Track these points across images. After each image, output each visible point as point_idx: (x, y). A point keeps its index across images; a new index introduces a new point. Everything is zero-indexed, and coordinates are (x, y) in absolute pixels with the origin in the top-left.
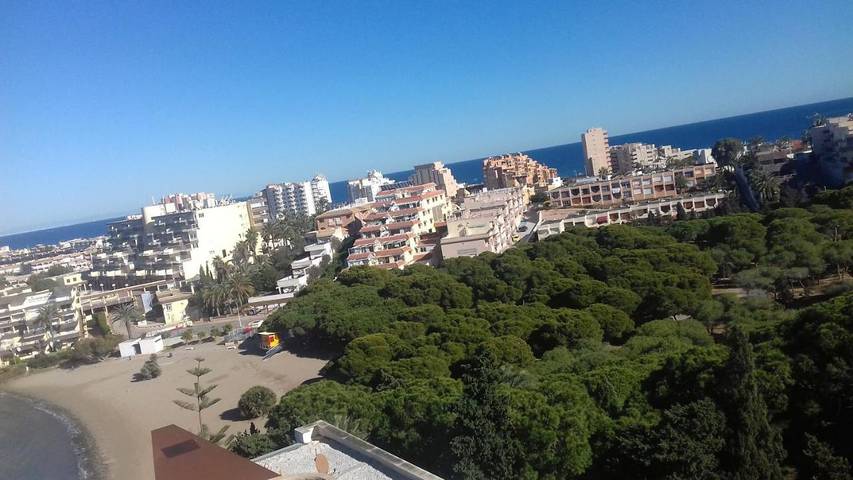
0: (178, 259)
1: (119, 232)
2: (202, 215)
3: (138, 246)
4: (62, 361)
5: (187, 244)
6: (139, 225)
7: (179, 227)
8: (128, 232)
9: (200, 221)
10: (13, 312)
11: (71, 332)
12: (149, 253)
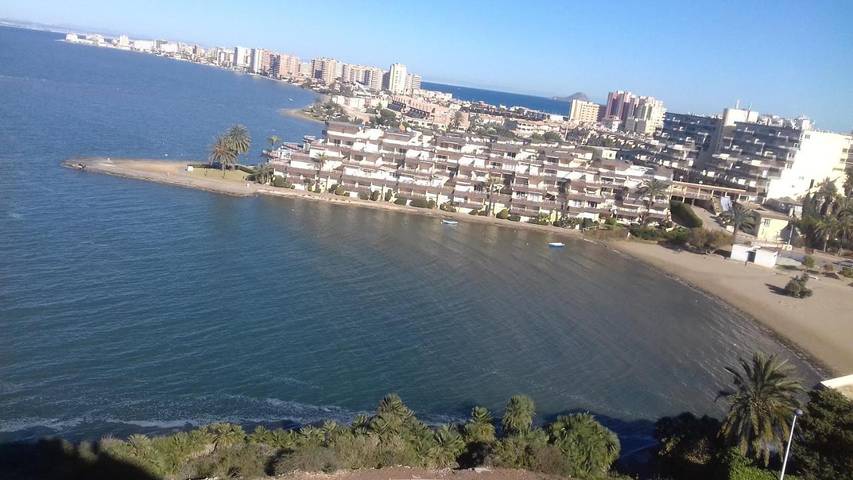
0: (764, 174)
1: (681, 124)
2: (808, 137)
3: (704, 145)
4: (661, 240)
5: (781, 161)
6: (713, 125)
7: (777, 141)
8: (693, 128)
9: (804, 142)
10: (618, 176)
11: (659, 212)
12: (724, 156)
